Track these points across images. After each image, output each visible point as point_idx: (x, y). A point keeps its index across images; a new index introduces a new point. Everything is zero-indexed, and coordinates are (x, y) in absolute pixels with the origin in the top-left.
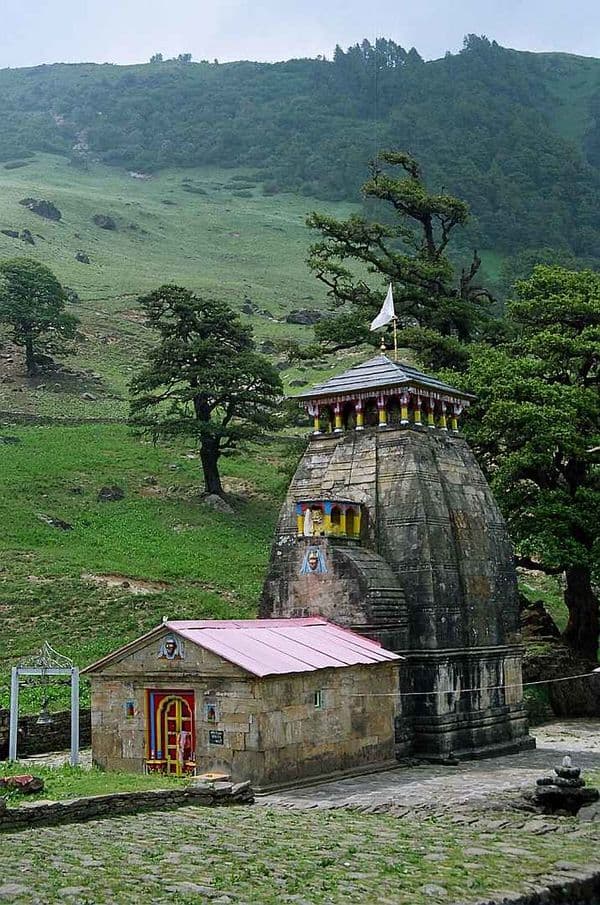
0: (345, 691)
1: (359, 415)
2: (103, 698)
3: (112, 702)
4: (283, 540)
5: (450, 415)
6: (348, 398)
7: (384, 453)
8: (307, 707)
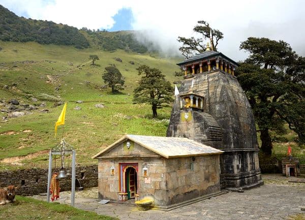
0: (201, 164)
1: (201, 68)
2: (103, 167)
3: (106, 168)
4: (175, 112)
5: (232, 70)
6: (197, 63)
7: (210, 80)
8: (187, 170)
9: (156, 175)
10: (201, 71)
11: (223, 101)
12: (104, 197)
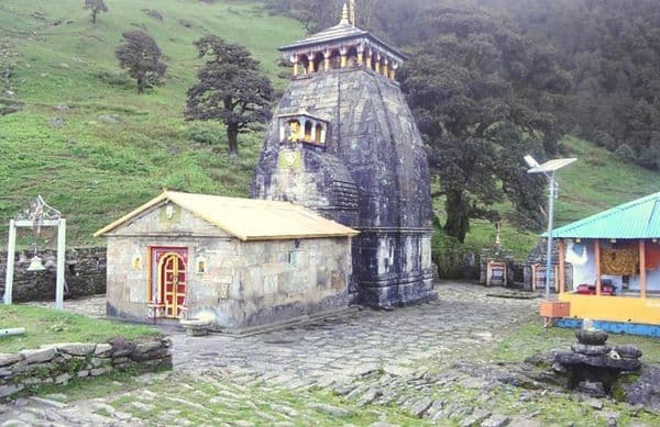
0: (312, 253)
1: (327, 61)
2: (116, 254)
3: (123, 257)
4: (269, 149)
5: (390, 68)
6: (319, 49)
7: (344, 86)
8: (282, 264)
9: (220, 270)
10: (327, 66)
11: (366, 133)
12: (119, 310)
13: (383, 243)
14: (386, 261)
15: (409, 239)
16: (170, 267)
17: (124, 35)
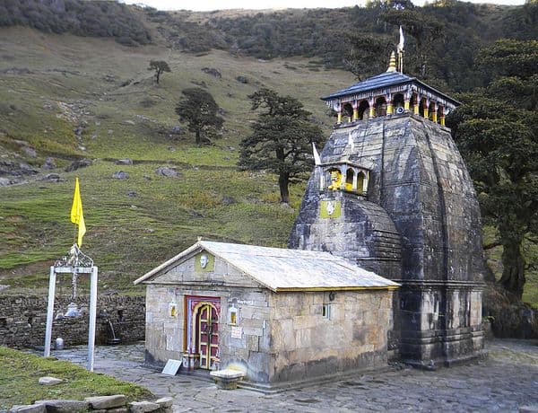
0: (349, 306)
1: (371, 110)
2: (154, 302)
3: (161, 304)
4: (311, 198)
5: (440, 114)
6: (364, 97)
7: (388, 134)
8: (315, 317)
9: (251, 322)
10: (371, 114)
11: (411, 181)
12: (156, 359)
13: (427, 297)
14: (430, 316)
15: (456, 294)
16: (204, 316)
17: (183, 92)
